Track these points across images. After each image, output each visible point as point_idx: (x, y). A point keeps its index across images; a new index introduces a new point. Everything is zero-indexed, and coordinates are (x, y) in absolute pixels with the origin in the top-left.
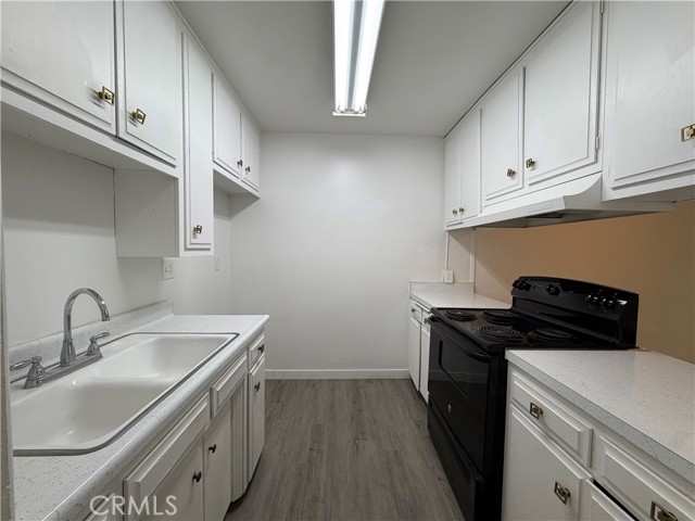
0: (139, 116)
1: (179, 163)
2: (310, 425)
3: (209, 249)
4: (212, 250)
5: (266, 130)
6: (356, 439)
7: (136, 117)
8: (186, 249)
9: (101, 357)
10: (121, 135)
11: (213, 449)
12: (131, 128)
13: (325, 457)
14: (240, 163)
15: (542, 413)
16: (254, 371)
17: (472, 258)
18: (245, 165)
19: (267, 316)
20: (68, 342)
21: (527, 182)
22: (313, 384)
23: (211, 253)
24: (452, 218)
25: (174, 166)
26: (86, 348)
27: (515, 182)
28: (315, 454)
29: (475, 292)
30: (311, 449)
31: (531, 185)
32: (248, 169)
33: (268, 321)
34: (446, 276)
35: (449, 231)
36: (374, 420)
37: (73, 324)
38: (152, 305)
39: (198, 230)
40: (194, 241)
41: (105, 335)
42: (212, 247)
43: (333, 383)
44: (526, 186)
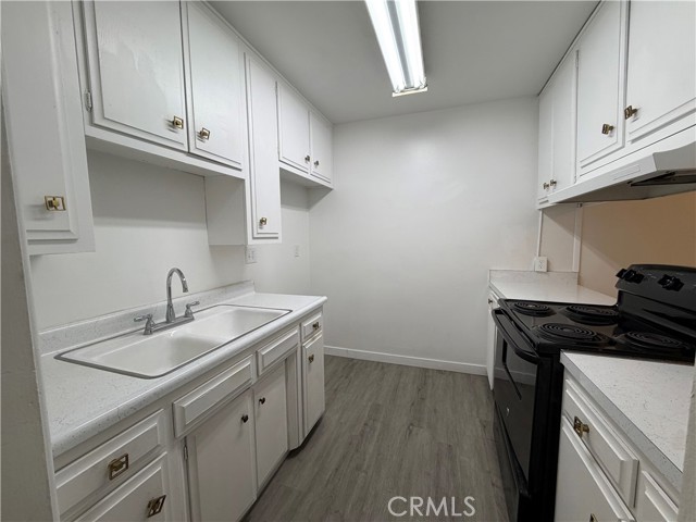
0: (204, 134)
1: (244, 166)
2: (370, 404)
3: (277, 238)
4: (280, 238)
5: (336, 123)
6: (412, 424)
7: (203, 135)
8: (254, 238)
9: (193, 319)
10: (191, 151)
11: (263, 401)
12: (200, 144)
13: (376, 434)
14: (308, 159)
15: (588, 431)
16: (308, 345)
17: (576, 242)
18: (313, 160)
19: (325, 298)
20: (170, 306)
21: (629, 138)
22: (382, 367)
23: (279, 241)
24: (542, 193)
25: (240, 170)
26: (183, 314)
27: (614, 139)
28: (368, 430)
29: (579, 283)
30: (366, 424)
31: (634, 141)
32: (317, 163)
33: (326, 301)
34: (538, 263)
35: (543, 210)
36: (435, 411)
37: (173, 296)
38: (237, 284)
39: (263, 221)
40: (260, 231)
41: (197, 303)
42: (280, 236)
43: (402, 369)
44: (628, 144)
